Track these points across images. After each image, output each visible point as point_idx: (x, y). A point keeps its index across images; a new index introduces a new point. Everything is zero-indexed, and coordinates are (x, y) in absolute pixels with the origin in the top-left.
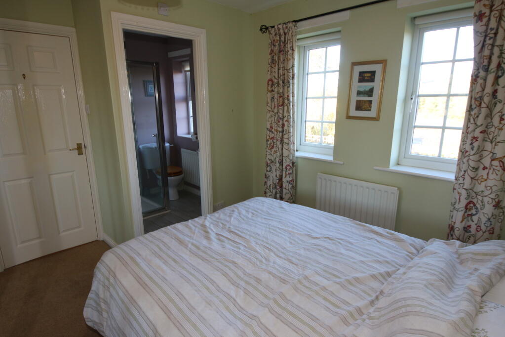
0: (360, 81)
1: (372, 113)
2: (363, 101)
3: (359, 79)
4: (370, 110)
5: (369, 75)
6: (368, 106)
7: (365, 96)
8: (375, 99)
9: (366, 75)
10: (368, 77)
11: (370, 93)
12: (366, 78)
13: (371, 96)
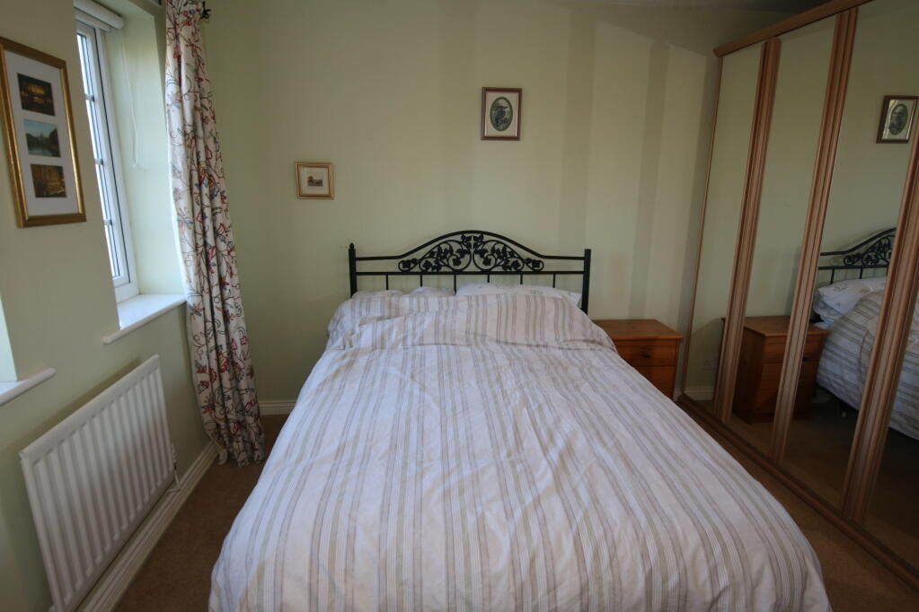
0: (25, 104)
1: (70, 203)
2: (44, 167)
3: (22, 98)
4: (63, 195)
5: (41, 91)
6: (58, 183)
7: (44, 154)
8: (69, 161)
9: (33, 89)
10: (39, 96)
11: (52, 144)
12: (36, 99)
13: (56, 154)
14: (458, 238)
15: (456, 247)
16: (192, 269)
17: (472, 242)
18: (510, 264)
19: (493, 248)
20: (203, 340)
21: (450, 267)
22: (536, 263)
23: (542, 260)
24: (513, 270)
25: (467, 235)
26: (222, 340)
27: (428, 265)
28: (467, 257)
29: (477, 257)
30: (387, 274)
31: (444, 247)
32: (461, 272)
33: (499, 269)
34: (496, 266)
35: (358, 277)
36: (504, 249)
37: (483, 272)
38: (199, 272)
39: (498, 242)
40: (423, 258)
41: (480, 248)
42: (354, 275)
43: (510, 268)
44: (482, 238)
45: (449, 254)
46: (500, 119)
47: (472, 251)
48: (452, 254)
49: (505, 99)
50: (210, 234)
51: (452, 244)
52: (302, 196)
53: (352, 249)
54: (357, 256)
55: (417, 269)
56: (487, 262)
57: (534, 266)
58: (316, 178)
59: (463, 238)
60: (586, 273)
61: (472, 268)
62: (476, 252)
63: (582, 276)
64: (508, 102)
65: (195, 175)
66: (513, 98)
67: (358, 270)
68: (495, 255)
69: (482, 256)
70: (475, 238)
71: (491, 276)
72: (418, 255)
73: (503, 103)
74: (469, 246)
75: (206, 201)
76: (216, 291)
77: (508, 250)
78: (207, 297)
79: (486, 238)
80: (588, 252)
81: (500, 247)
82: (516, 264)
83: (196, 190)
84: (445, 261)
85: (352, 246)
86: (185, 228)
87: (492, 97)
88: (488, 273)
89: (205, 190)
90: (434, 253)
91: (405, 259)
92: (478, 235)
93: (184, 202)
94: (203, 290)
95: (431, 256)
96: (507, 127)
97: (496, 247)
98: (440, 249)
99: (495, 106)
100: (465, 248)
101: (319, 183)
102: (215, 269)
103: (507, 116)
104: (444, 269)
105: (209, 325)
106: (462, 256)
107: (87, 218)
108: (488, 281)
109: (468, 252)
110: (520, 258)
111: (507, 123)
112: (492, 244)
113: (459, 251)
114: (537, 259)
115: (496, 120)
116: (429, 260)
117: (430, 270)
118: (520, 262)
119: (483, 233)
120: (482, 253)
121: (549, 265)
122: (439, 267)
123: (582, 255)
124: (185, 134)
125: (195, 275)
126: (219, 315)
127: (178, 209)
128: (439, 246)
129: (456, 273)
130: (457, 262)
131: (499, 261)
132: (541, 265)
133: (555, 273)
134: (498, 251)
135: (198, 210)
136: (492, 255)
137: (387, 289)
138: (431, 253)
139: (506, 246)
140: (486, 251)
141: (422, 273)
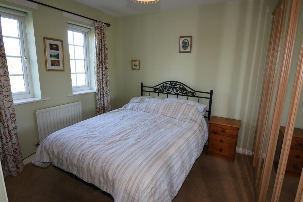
0: (51, 49)
1: (61, 68)
2: (54, 60)
3: (50, 48)
4: (59, 66)
5: (56, 46)
6: (58, 64)
7: (55, 58)
8: (60, 59)
9: (53, 46)
10: (55, 47)
11: (57, 56)
12: (54, 48)
13: (58, 58)
14: (169, 83)
15: (168, 86)
16: (96, 84)
17: (173, 84)
18: (184, 92)
19: (179, 87)
20: (98, 101)
21: (166, 92)
22: (193, 93)
23: (195, 92)
24: (185, 94)
25: (172, 82)
26: (102, 102)
27: (160, 90)
28: (171, 89)
29: (174, 89)
30: (150, 92)
31: (165, 85)
32: (169, 93)
33: (181, 94)
34: (180, 93)
35: (143, 92)
36: (183, 87)
37: (176, 94)
38: (98, 85)
39: (181, 85)
40: (159, 88)
41: (175, 86)
42: (142, 91)
43: (184, 94)
44: (176, 83)
45: (166, 88)
46: (185, 46)
47: (173, 87)
48: (167, 88)
49: (186, 39)
50: (101, 77)
51: (167, 84)
52: (133, 69)
53: (142, 84)
54: (143, 86)
55: (157, 91)
56: (177, 91)
57: (192, 94)
58: (136, 64)
59: (171, 83)
60: (211, 98)
61: (172, 93)
62: (174, 88)
63: (209, 99)
64: (187, 40)
65: (99, 63)
66: (189, 39)
67: (143, 90)
68: (180, 89)
69: (176, 89)
70: (174, 83)
71: (178, 96)
72: (158, 87)
73: (186, 41)
74: (172, 85)
75: (101, 69)
76: (101, 90)
77: (184, 88)
78: (99, 91)
79: (177, 83)
80: (212, 91)
81: (181, 87)
82: (186, 93)
83: (99, 66)
84: (165, 89)
85: (142, 83)
86: (96, 75)
87: (182, 39)
88: (177, 94)
89: (101, 67)
90: (162, 87)
91: (155, 88)
92: (175, 82)
93: (96, 69)
94: (99, 89)
95: (161, 88)
96: (187, 48)
97: (180, 87)
98: (164, 86)
99: (183, 42)
100: (171, 86)
101: (136, 66)
102: (101, 85)
103: (187, 45)
104: (165, 92)
105: (100, 98)
106: (170, 89)
107: (65, 71)
108: (177, 97)
109: (172, 87)
110: (188, 91)
111: (187, 47)
112: (179, 85)
113: (169, 87)
114: (193, 92)
115: (184, 46)
116: (161, 89)
117: (161, 92)
118: (188, 92)
119: (176, 82)
120: (176, 88)
121: (197, 94)
122: (163, 91)
123: (210, 92)
124: (97, 54)
125: (97, 86)
126: (102, 96)
127: (95, 71)
128: (164, 85)
129: (168, 93)
130: (168, 90)
131: (181, 91)
132: (195, 94)
133: (199, 97)
134: (181, 88)
135: (99, 71)
136: (179, 89)
137: (150, 96)
138: (161, 87)
139: (183, 86)
140: (177, 88)
141: (159, 93)
